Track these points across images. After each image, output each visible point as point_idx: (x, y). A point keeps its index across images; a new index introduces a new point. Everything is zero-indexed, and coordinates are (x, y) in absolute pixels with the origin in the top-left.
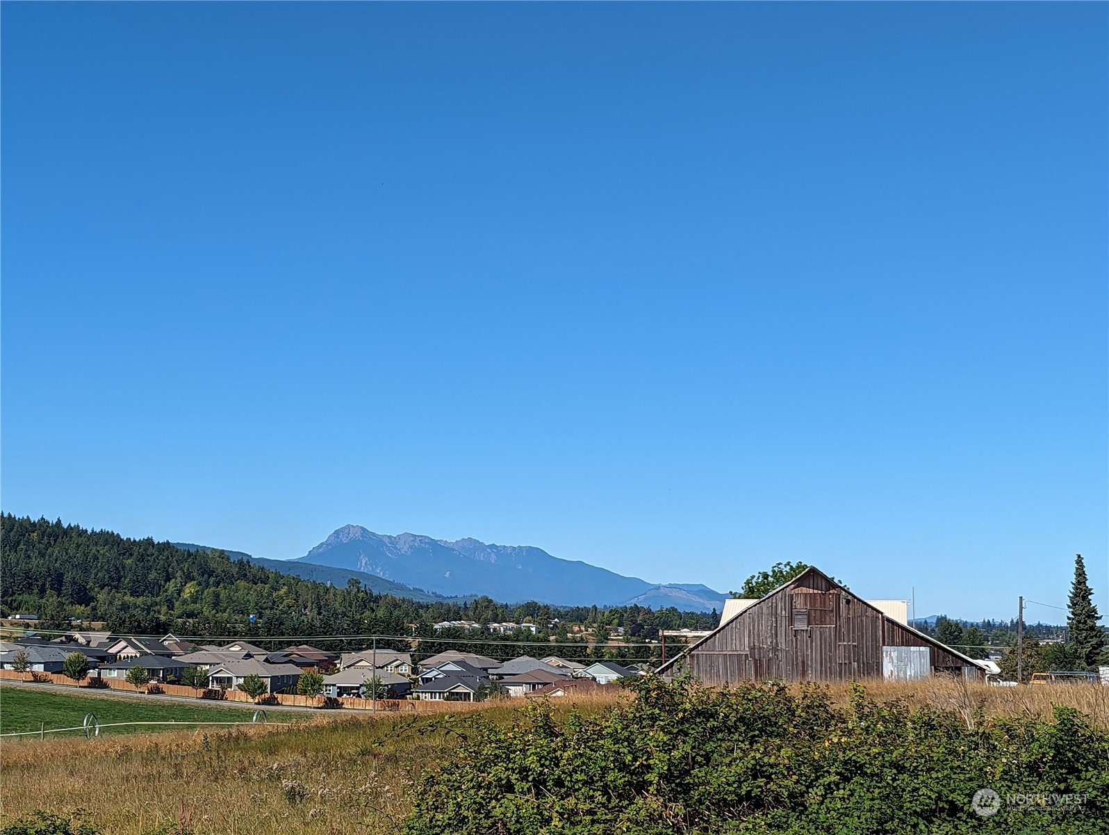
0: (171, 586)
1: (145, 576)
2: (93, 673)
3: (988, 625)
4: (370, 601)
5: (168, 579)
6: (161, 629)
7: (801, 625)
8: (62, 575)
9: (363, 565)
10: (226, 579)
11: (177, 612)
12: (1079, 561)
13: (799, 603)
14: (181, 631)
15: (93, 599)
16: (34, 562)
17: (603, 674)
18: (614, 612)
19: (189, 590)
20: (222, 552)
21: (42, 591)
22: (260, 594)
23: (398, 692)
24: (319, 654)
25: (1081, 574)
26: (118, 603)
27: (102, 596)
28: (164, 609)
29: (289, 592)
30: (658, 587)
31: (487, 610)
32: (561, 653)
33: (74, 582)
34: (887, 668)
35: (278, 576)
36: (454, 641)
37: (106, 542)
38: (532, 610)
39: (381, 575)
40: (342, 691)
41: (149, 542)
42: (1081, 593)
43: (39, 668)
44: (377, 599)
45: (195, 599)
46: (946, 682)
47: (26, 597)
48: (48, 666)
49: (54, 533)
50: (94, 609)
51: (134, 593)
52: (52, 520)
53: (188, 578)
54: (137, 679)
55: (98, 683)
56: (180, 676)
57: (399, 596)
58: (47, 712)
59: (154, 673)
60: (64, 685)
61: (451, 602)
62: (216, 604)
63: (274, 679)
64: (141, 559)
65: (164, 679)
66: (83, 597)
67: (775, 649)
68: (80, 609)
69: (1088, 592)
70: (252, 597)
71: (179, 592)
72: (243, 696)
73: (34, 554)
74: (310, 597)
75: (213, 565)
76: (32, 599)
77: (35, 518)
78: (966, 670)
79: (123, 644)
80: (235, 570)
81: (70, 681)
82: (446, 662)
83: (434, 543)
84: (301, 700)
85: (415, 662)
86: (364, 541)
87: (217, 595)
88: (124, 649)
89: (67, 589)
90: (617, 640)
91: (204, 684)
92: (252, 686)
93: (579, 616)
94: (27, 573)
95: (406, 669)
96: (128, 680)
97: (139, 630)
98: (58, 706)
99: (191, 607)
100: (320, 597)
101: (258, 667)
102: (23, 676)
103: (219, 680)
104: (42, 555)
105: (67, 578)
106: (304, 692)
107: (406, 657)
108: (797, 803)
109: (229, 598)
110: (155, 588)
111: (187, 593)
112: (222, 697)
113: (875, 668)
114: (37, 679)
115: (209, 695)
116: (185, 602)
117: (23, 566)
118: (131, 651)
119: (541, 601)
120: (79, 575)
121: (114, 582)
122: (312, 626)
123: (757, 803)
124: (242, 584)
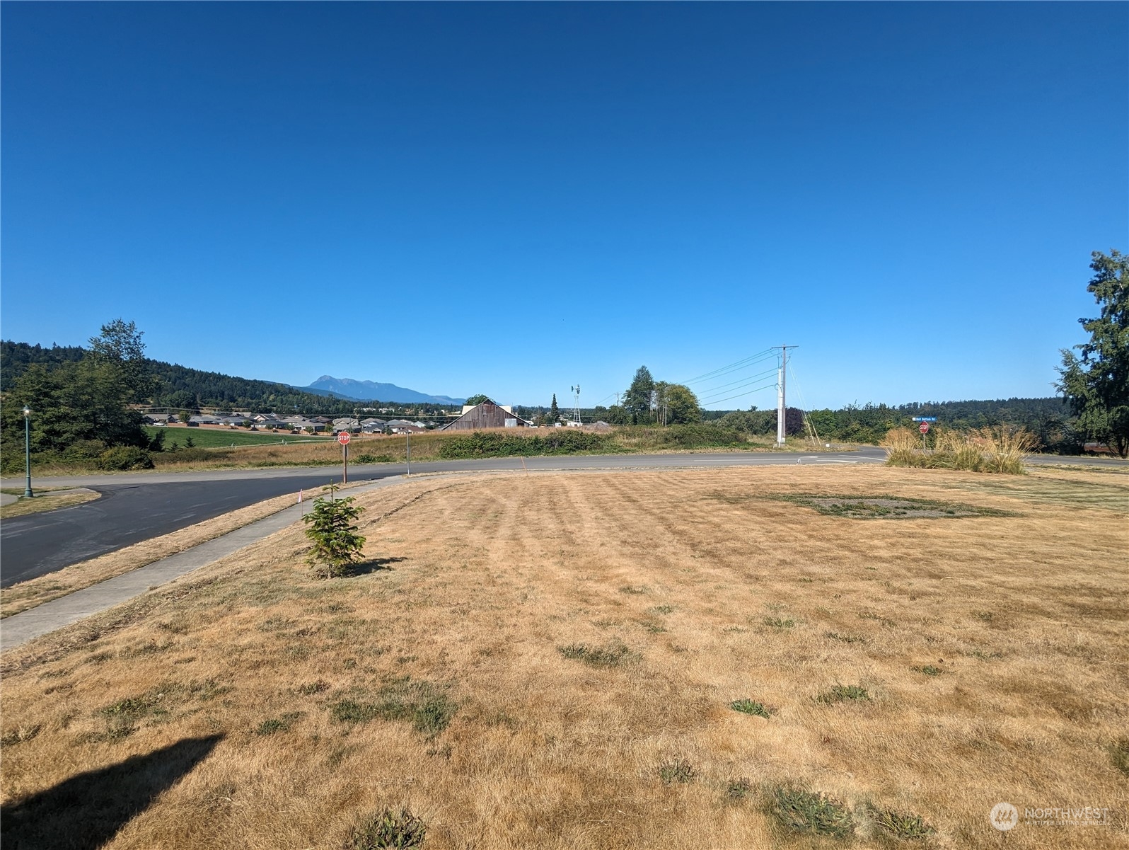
0: (265, 396)
1: (255, 393)
2: (252, 426)
3: (533, 408)
4: (337, 402)
5: (263, 394)
7: (485, 413)
8: (224, 392)
9: (331, 389)
10: (285, 394)
11: (268, 405)
12: (554, 395)
13: (484, 408)
14: (276, 412)
15: (236, 400)
16: (212, 388)
17: (420, 425)
18: (419, 405)
19: (272, 397)
20: (282, 384)
21: (217, 398)
22: (298, 399)
23: (357, 431)
24: (328, 420)
25: (554, 398)
26: (246, 402)
27: (240, 399)
29: (308, 398)
30: (432, 397)
31: (377, 404)
32: (406, 419)
33: (229, 395)
34: (506, 424)
35: (303, 393)
36: (370, 414)
37: (239, 381)
38: (392, 404)
39: (337, 392)
40: (338, 431)
41: (255, 381)
42: (554, 403)
43: (233, 425)
44: (339, 401)
45: (274, 400)
46: (520, 427)
47: (210, 400)
49: (220, 378)
50: (237, 404)
51: (251, 398)
54: (269, 428)
55: (255, 429)
56: (283, 426)
57: (346, 399)
58: (239, 438)
59: (274, 426)
60: (242, 430)
61: (363, 401)
63: (315, 427)
65: (278, 428)
66: (233, 400)
67: (478, 419)
69: (556, 403)
70: (295, 400)
71: (268, 398)
72: (306, 433)
73: (212, 385)
74: (316, 400)
75: (280, 389)
76: (214, 400)
77: (210, 372)
78: (525, 424)
79: (259, 416)
80: (288, 391)
81: (245, 429)
82: (370, 422)
83: (355, 382)
84: (325, 434)
85: (359, 421)
86: (331, 381)
87: (282, 399)
89: (227, 397)
90: (421, 414)
91: (291, 429)
92: (309, 430)
93: (408, 406)
95: (356, 424)
96: (266, 428)
97: (261, 412)
99: (273, 403)
100: (319, 400)
101: (308, 423)
102: (228, 427)
103: (297, 428)
104: (215, 385)
105: (226, 393)
106: (327, 431)
107: (357, 420)
108: (499, 449)
109: (287, 401)
110: (259, 397)
111: (271, 399)
112: (299, 433)
113: (503, 424)
114: (232, 428)
115: (294, 432)
116: (270, 401)
117: (208, 389)
118: (262, 419)
119: (395, 401)
120: (231, 393)
121: (244, 394)
122: (319, 410)
123: (492, 450)
124: (291, 395)
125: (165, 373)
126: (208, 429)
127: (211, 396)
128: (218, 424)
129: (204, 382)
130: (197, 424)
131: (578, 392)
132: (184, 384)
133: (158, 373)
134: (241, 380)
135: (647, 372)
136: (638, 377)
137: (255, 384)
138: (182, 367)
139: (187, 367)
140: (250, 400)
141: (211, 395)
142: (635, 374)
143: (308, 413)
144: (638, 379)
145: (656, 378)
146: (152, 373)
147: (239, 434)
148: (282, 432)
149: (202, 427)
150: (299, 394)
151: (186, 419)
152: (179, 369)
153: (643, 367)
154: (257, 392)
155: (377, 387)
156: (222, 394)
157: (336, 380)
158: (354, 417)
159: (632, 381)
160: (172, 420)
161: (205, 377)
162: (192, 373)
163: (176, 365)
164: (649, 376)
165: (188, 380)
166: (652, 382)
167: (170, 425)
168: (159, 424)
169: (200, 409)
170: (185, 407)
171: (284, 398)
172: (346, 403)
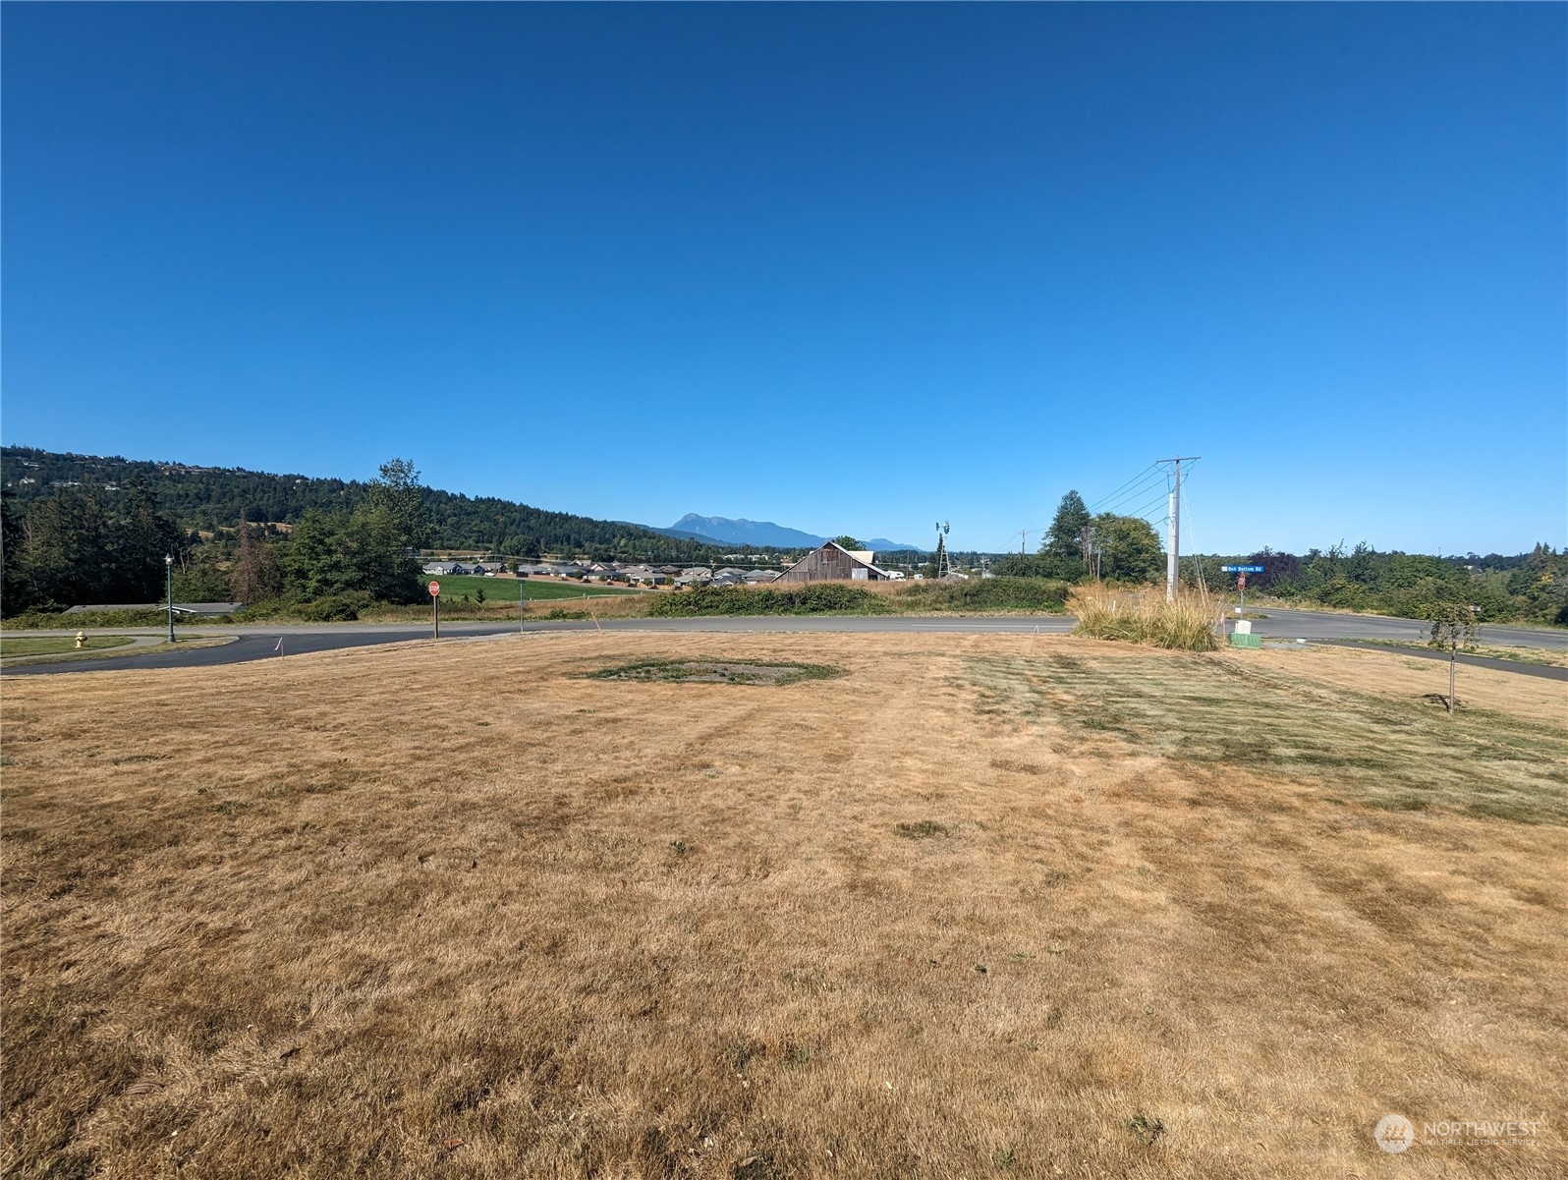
0: (615, 540)
1: (604, 536)
2: (585, 577)
4: (699, 546)
5: (614, 537)
6: (611, 559)
7: (825, 562)
8: (569, 536)
9: (697, 530)
10: (638, 537)
11: (618, 551)
13: (824, 554)
14: (620, 560)
15: (583, 546)
16: (558, 531)
19: (623, 542)
20: (636, 525)
21: (562, 543)
22: (653, 543)
24: (676, 569)
25: (941, 540)
26: (593, 548)
27: (587, 544)
29: (665, 543)
31: (748, 550)
33: (575, 539)
34: (853, 575)
35: (660, 536)
36: (729, 563)
37: (587, 522)
38: (767, 550)
39: (704, 535)
40: (682, 584)
41: (606, 522)
43: (564, 575)
44: (701, 546)
46: (872, 582)
47: (555, 545)
48: (568, 574)
49: (566, 518)
50: (584, 550)
51: (600, 543)
53: (623, 537)
54: (603, 579)
55: (587, 581)
56: (620, 578)
57: (712, 543)
58: (568, 592)
59: (609, 577)
60: (574, 582)
61: (735, 547)
62: (634, 547)
63: (656, 579)
65: (613, 579)
67: (816, 570)
68: (578, 550)
70: (649, 545)
71: (619, 543)
72: (644, 586)
73: (558, 527)
74: (674, 545)
75: (632, 531)
76: (559, 546)
77: (557, 512)
78: (879, 576)
79: (596, 565)
80: (641, 533)
81: (577, 580)
82: (725, 572)
83: (727, 520)
84: (666, 587)
85: (712, 572)
86: (696, 520)
87: (634, 544)
88: (596, 567)
89: (572, 542)
91: (629, 581)
92: (648, 582)
93: (788, 551)
94: (555, 535)
95: (709, 575)
96: (599, 580)
97: (604, 561)
98: (572, 590)
99: (623, 549)
100: (678, 545)
101: (650, 575)
102: (558, 578)
103: (635, 580)
104: (561, 528)
105: (572, 537)
106: (668, 584)
107: (709, 570)
109: (640, 546)
110: (608, 541)
111: (622, 544)
112: (635, 586)
113: (849, 576)
114: (563, 579)
115: (631, 585)
116: (621, 547)
117: (553, 533)
118: (599, 568)
119: (772, 545)
120: (577, 536)
121: (592, 539)
122: (672, 557)
124: (645, 539)
125: (509, 514)
126: (537, 580)
127: (557, 541)
128: (549, 574)
129: (549, 525)
130: (525, 575)
131: (947, 531)
132: (529, 527)
133: (502, 514)
134: (590, 521)
135: (1079, 499)
136: (1064, 507)
137: (604, 525)
138: (527, 507)
139: (532, 507)
140: (597, 545)
141: (556, 539)
142: (1060, 503)
143: (656, 561)
144: (1064, 513)
145: (1094, 509)
146: (497, 514)
147: (569, 587)
148: (618, 585)
149: (532, 578)
150: (656, 538)
151: (515, 568)
152: (524, 508)
153: (1072, 492)
154: (607, 536)
155: (754, 527)
156: (567, 539)
157: (704, 519)
158: (709, 567)
159: (1055, 514)
160: (503, 570)
161: (551, 518)
162: (537, 513)
163: (521, 505)
164: (1082, 505)
165: (533, 521)
166: (1087, 515)
167: (501, 576)
168: (490, 574)
169: (539, 557)
170: (522, 554)
171: (637, 544)
172: (709, 548)
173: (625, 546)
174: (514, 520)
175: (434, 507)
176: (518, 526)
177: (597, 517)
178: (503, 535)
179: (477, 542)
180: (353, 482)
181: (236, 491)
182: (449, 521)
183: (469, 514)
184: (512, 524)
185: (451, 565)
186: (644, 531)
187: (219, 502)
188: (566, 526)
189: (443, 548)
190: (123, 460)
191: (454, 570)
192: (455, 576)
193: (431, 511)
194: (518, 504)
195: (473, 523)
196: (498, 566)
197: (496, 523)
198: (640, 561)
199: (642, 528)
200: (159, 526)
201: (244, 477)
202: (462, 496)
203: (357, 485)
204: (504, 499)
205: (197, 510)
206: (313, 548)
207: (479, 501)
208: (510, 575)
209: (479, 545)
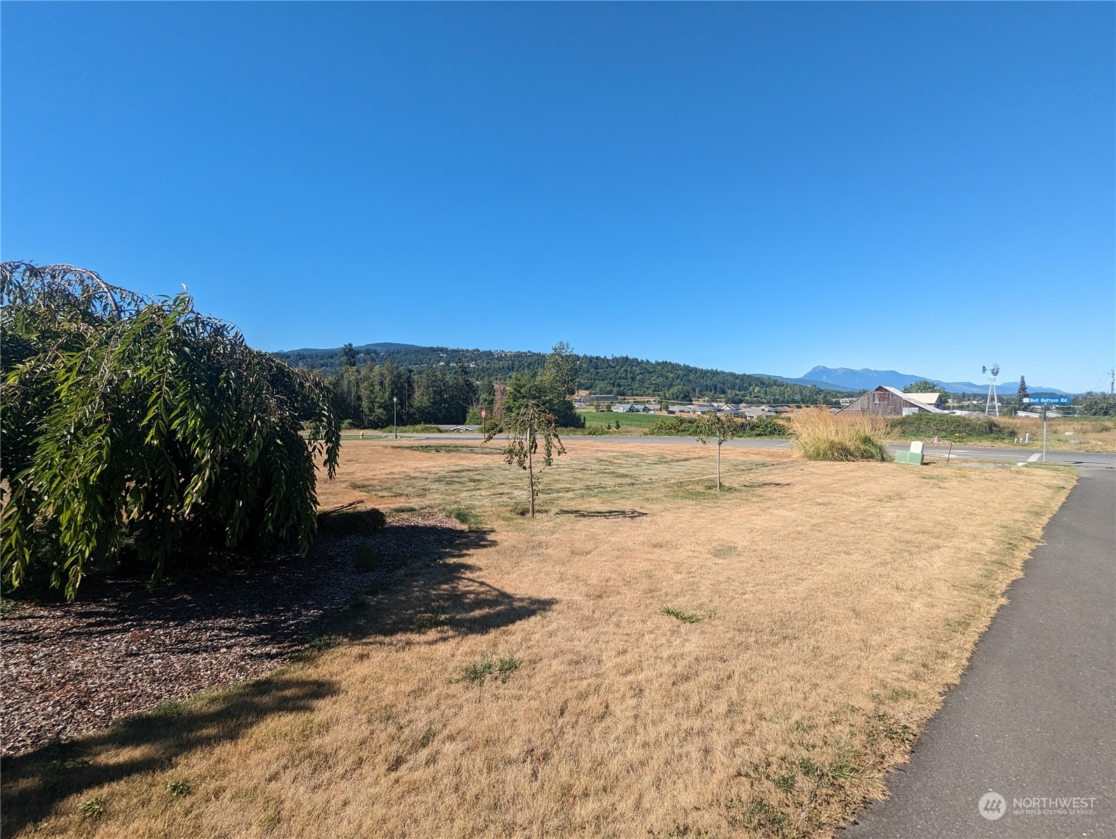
0: (751, 388)
1: (742, 385)
4: (820, 391)
5: (750, 386)
6: (741, 402)
9: (824, 379)
10: (770, 385)
11: (753, 396)
15: (727, 393)
16: (709, 382)
19: (757, 389)
20: (767, 376)
21: (711, 390)
22: (781, 390)
26: (734, 394)
27: (729, 391)
28: (748, 395)
29: (791, 390)
33: (720, 387)
34: (904, 413)
35: (787, 384)
39: (826, 382)
41: (744, 375)
43: (699, 413)
44: (822, 391)
47: (706, 393)
49: (715, 373)
50: (727, 396)
51: (740, 391)
52: (714, 369)
53: (757, 385)
62: (766, 393)
64: (742, 380)
66: (724, 392)
67: (868, 409)
68: (722, 395)
70: (778, 391)
71: (754, 390)
73: (708, 379)
74: (799, 390)
75: (765, 381)
76: (708, 393)
80: (772, 382)
83: (851, 370)
86: (823, 371)
87: (766, 391)
88: (726, 407)
89: (718, 390)
94: (706, 385)
97: (734, 403)
99: (757, 395)
100: (802, 390)
104: (711, 380)
105: (718, 387)
109: (770, 392)
110: (746, 389)
111: (756, 391)
113: (900, 413)
117: (705, 383)
118: (728, 408)
120: (722, 386)
121: (733, 388)
122: (788, 401)
124: (775, 387)
125: (676, 372)
129: (703, 378)
132: (689, 380)
133: (672, 372)
134: (732, 375)
137: (744, 378)
138: (688, 366)
139: (692, 366)
140: (737, 392)
141: (707, 388)
146: (668, 372)
150: (783, 386)
152: (687, 368)
154: (745, 385)
155: (875, 375)
156: (716, 388)
157: (830, 370)
160: (660, 409)
161: (704, 373)
162: (695, 370)
163: (684, 365)
165: (692, 377)
167: (659, 413)
168: (652, 412)
169: (691, 401)
170: (679, 399)
171: (768, 390)
172: (829, 393)
173: (758, 393)
174: (679, 376)
175: (629, 369)
176: (681, 380)
177: (739, 372)
178: (671, 386)
179: (654, 391)
180: (585, 356)
181: (526, 364)
182: (638, 378)
183: (650, 373)
184: (677, 378)
185: (628, 406)
186: (774, 381)
187: (517, 371)
188: (715, 379)
189: (632, 395)
190: (479, 351)
191: (630, 409)
192: (630, 413)
193: (627, 371)
194: (682, 365)
195: (653, 379)
196: (658, 407)
197: (667, 378)
198: (763, 403)
199: (773, 379)
200: (467, 385)
201: (531, 356)
202: (648, 361)
203: (587, 357)
204: (673, 362)
205: (507, 376)
206: (516, 395)
207: (658, 364)
208: (664, 413)
209: (656, 393)
